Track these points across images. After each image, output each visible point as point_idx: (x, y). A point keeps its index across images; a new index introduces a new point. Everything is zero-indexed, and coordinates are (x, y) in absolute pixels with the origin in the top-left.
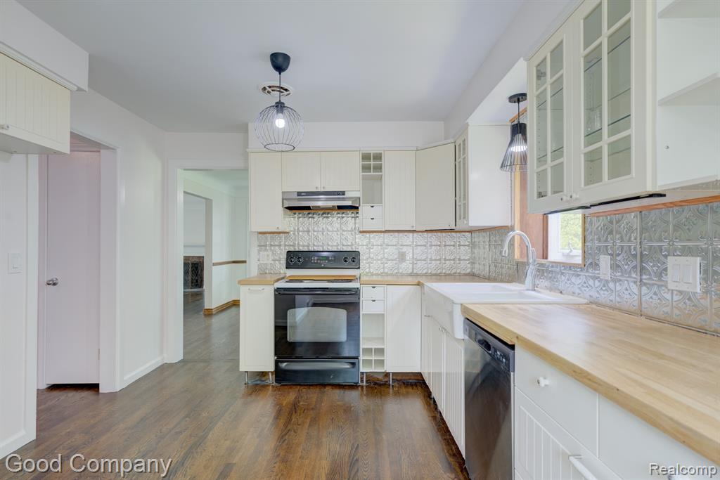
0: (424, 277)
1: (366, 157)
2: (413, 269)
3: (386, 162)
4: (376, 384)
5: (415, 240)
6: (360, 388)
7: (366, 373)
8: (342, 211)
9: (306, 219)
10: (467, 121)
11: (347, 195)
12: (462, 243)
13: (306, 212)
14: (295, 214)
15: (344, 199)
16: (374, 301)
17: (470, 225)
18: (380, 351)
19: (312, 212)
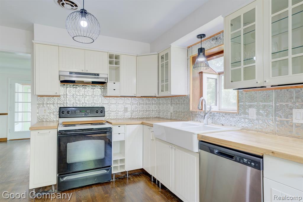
0: (136, 119)
1: (111, 57)
2: (131, 116)
3: (122, 60)
4: (120, 179)
5: (132, 101)
6: (111, 183)
7: (114, 174)
8: (94, 85)
9: (72, 88)
10: (171, 44)
11: (100, 76)
12: (153, 103)
13: (72, 84)
14: (64, 85)
15: (98, 78)
16: (119, 134)
17: (172, 94)
18: (122, 161)
19: (76, 84)
